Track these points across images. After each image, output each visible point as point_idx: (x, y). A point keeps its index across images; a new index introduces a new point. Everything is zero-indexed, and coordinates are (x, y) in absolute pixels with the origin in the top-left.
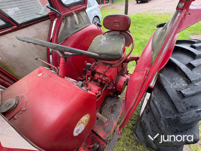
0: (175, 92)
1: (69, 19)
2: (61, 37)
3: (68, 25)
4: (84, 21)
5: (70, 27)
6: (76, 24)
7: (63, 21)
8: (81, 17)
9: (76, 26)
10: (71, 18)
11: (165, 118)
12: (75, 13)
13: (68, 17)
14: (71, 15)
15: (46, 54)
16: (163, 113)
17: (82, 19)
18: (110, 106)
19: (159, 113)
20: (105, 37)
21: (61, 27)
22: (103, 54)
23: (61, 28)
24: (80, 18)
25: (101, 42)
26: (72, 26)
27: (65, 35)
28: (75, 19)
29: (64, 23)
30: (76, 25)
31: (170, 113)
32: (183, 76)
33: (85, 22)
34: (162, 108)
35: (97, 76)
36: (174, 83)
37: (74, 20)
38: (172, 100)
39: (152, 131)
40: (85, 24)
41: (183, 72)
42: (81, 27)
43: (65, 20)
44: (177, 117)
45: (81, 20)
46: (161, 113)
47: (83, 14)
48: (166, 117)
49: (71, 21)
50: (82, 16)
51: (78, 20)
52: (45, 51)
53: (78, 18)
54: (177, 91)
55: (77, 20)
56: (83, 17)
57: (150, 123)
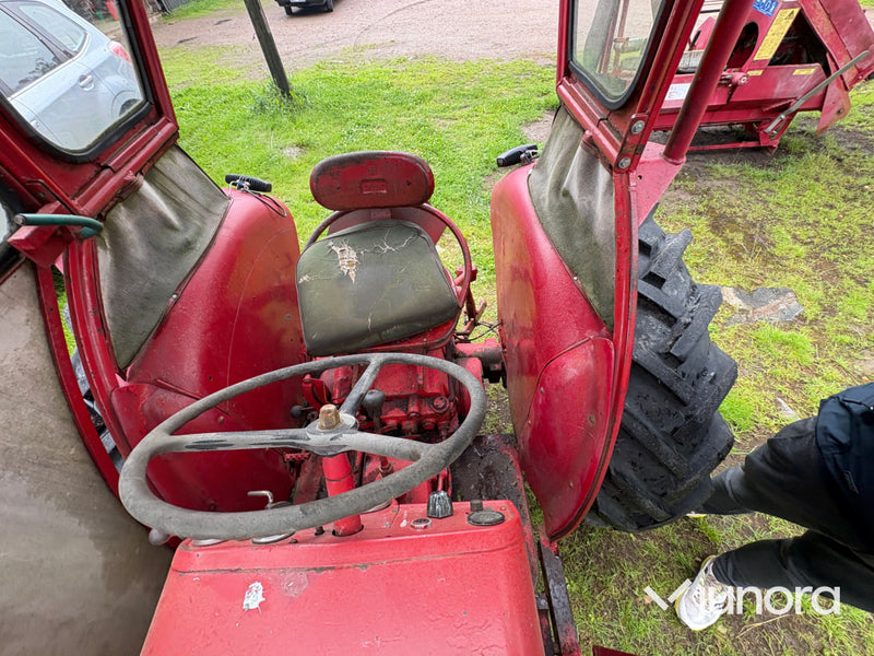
0: (657, 358)
1: (124, 219)
2: (124, 330)
3: (133, 250)
4: (194, 194)
5: (149, 254)
6: (171, 227)
7: (98, 239)
8: (173, 182)
9: (178, 239)
10: (130, 207)
11: (664, 433)
12: (140, 178)
13: (112, 212)
14: (127, 193)
15: (83, 461)
16: (655, 423)
17: (182, 190)
18: (476, 488)
19: (647, 428)
20: (346, 248)
21: (103, 276)
22: (389, 325)
23: (102, 284)
24: (173, 189)
25: (345, 278)
26: (153, 245)
27: (144, 307)
28: (154, 209)
29: (105, 248)
30: (169, 231)
31: (669, 415)
32: (653, 311)
33: (201, 198)
34: (647, 413)
35: (390, 415)
36: (644, 337)
37: (150, 214)
38: (665, 382)
39: (645, 480)
40: (208, 210)
41: (651, 301)
42: (199, 233)
43: (105, 235)
44: (688, 417)
45: (182, 198)
46: (650, 425)
47: (173, 165)
48: (664, 429)
49: (139, 224)
50: (174, 178)
51: (167, 204)
52: (73, 451)
53: (166, 194)
54: (659, 354)
55: (164, 204)
56: (181, 181)
57: (633, 464)
